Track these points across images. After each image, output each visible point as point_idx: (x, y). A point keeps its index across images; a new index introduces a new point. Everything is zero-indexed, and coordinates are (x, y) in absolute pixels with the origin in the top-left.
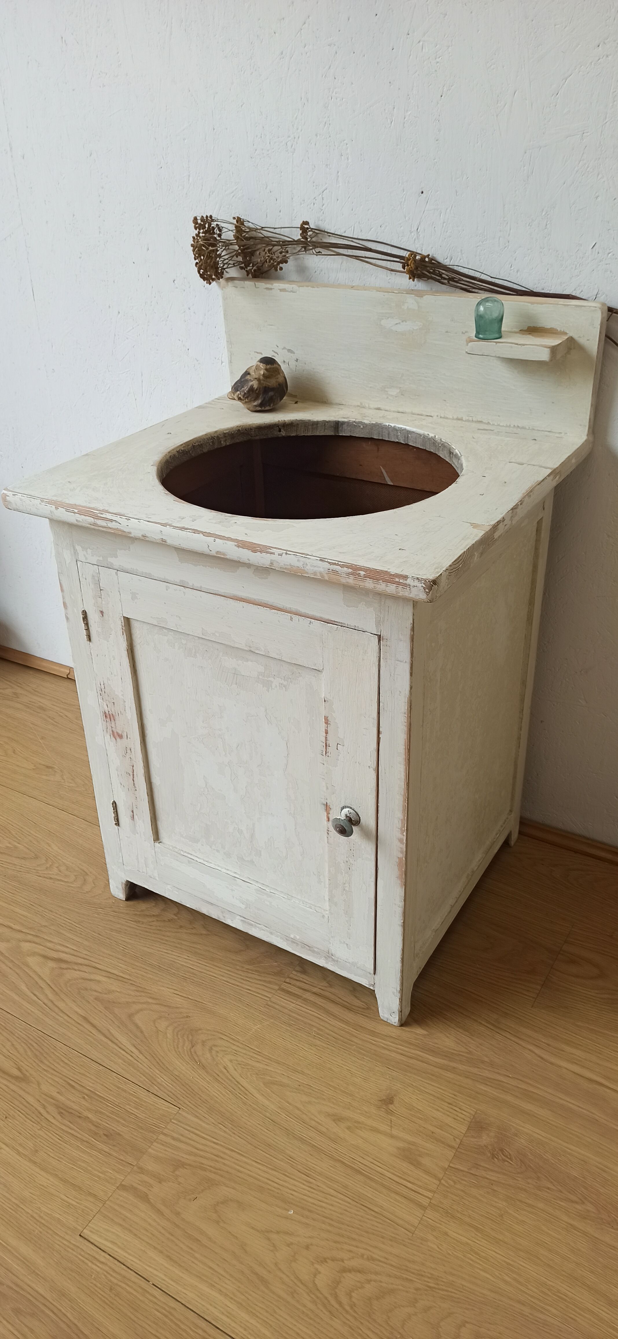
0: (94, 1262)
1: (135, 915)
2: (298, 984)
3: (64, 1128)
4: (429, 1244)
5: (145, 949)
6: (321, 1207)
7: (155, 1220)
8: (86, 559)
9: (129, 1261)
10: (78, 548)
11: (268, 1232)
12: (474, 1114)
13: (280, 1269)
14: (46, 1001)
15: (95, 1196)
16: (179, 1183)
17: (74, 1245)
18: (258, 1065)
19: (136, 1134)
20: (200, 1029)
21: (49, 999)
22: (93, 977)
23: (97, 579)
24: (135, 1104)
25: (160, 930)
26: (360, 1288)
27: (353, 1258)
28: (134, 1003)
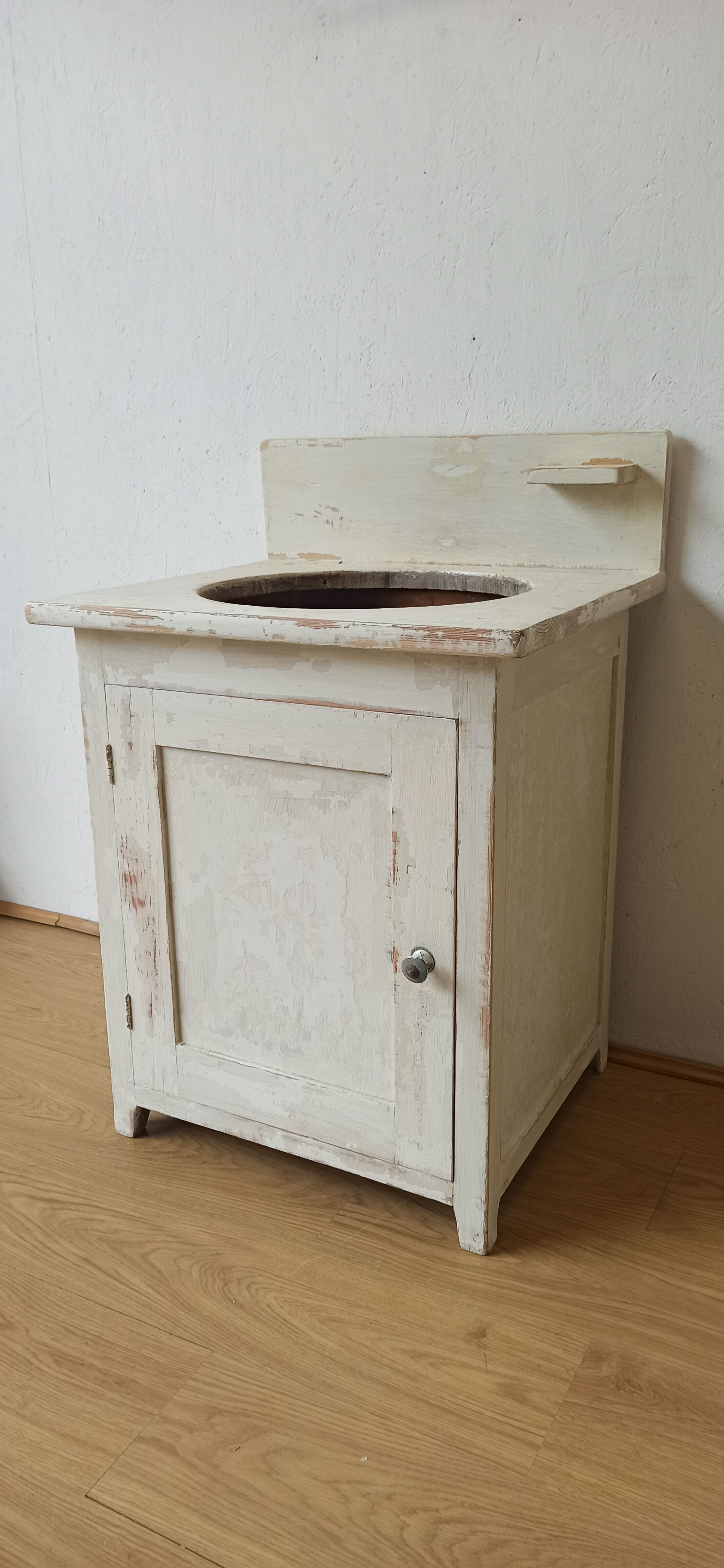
0: (105, 1525)
1: (147, 1152)
2: (354, 1215)
3: (61, 1377)
4: (548, 1487)
5: (160, 1186)
6: (404, 1451)
7: (185, 1475)
8: (116, 680)
9: (152, 1522)
10: (108, 668)
11: (335, 1482)
12: (588, 1343)
13: (354, 1523)
14: (35, 1243)
15: (104, 1450)
16: (216, 1433)
17: (79, 1508)
18: (310, 1301)
19: (156, 1380)
20: (234, 1267)
21: (39, 1241)
22: (94, 1216)
23: (127, 703)
24: (153, 1347)
25: (178, 1166)
26: (463, 1541)
27: (451, 1507)
28: (148, 1242)
